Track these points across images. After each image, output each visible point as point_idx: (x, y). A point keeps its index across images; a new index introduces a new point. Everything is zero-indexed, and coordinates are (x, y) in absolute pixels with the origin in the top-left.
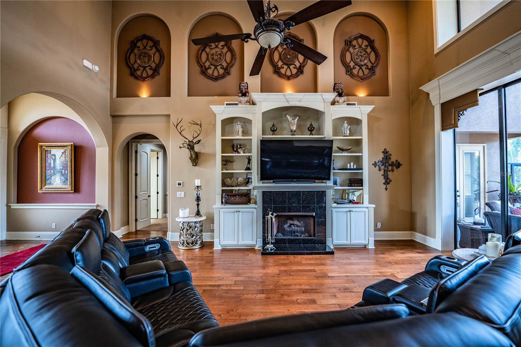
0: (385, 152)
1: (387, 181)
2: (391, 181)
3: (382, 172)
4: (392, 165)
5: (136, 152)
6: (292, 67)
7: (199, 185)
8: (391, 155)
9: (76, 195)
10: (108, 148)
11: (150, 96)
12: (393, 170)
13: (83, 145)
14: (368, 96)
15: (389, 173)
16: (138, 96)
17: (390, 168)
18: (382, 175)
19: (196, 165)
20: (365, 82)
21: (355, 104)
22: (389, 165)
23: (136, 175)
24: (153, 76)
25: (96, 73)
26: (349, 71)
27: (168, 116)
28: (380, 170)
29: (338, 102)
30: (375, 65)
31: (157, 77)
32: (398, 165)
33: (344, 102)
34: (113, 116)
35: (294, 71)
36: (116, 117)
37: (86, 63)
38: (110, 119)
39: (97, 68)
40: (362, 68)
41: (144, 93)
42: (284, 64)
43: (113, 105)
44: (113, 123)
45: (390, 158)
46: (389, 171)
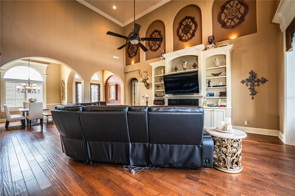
0: (252, 73)
1: (254, 93)
2: (257, 93)
3: (249, 87)
4: (258, 81)
5: (134, 85)
6: (188, 34)
7: (147, 97)
8: (256, 74)
9: (117, 101)
10: (123, 85)
11: (135, 63)
12: (258, 85)
13: (118, 84)
14: (238, 37)
15: (255, 87)
16: (131, 64)
17: (256, 84)
18: (249, 89)
19: (148, 89)
20: (236, 28)
21: (227, 45)
22: (255, 82)
23: (135, 94)
24: (135, 55)
25: (118, 59)
26: (224, 25)
27: (140, 70)
28: (247, 85)
29: (209, 48)
30: (243, 15)
31: (136, 55)
32: (264, 81)
33: (213, 46)
34: (125, 73)
35: (190, 36)
36: (126, 73)
37: (115, 57)
38: (124, 74)
39: (118, 58)
40: (234, 20)
41: (133, 63)
42: (185, 34)
43: (125, 69)
44: (125, 75)
45: (256, 77)
46: (255, 86)
